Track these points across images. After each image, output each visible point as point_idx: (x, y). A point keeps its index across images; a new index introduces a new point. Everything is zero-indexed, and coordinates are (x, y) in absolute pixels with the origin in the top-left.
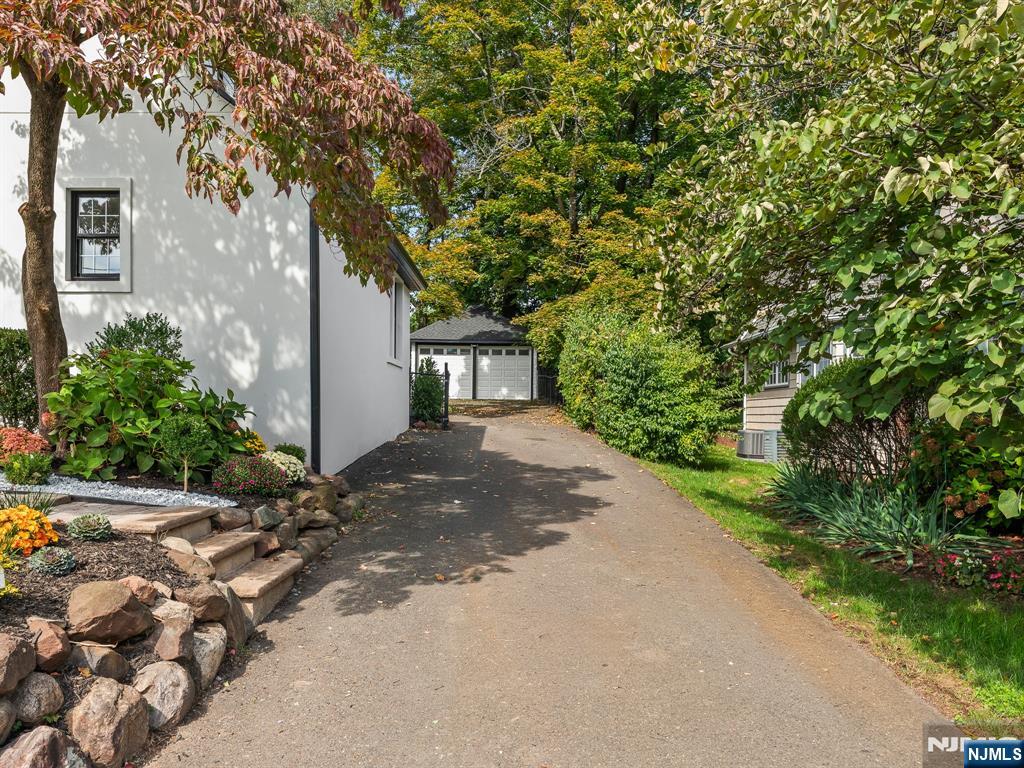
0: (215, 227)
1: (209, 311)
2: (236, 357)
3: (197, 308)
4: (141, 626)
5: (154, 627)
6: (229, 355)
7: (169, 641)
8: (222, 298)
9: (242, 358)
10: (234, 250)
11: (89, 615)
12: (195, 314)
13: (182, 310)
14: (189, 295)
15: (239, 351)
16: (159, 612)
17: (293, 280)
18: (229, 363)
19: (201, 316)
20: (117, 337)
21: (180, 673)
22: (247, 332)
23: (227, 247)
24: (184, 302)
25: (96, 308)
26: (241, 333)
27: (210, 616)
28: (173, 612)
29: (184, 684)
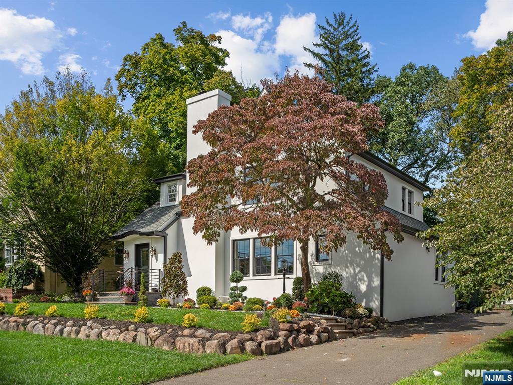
0: (356, 244)
1: (354, 270)
2: (362, 283)
3: (351, 269)
4: (311, 329)
5: (314, 330)
6: (359, 283)
7: (316, 332)
8: (358, 266)
9: (364, 284)
10: (361, 251)
11: (302, 325)
12: (350, 271)
13: (347, 270)
14: (349, 265)
15: (362, 282)
16: (315, 328)
17: (378, 258)
18: (360, 285)
19: (352, 271)
20: (325, 278)
21: (317, 337)
22: (365, 275)
23: (359, 250)
24: (348, 267)
25: (324, 271)
26: (363, 276)
27: (325, 331)
28: (317, 328)
29: (317, 338)
